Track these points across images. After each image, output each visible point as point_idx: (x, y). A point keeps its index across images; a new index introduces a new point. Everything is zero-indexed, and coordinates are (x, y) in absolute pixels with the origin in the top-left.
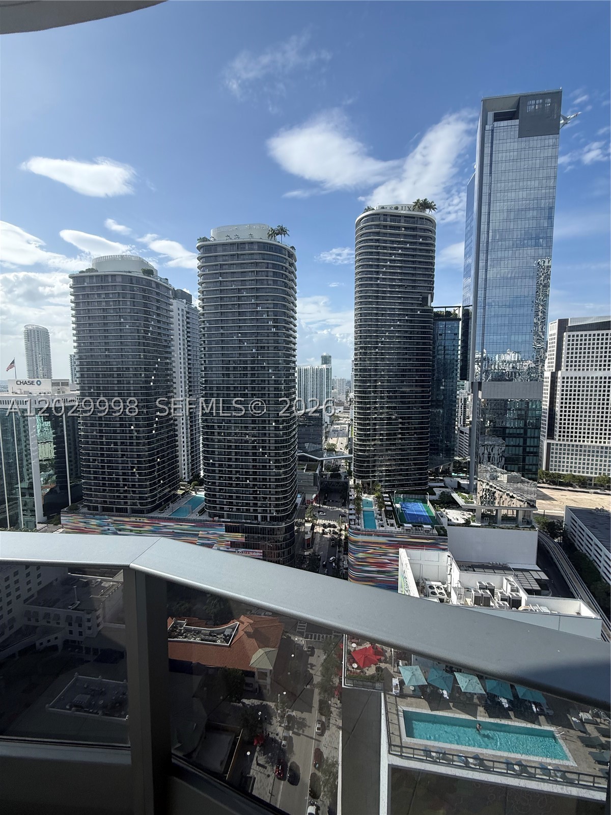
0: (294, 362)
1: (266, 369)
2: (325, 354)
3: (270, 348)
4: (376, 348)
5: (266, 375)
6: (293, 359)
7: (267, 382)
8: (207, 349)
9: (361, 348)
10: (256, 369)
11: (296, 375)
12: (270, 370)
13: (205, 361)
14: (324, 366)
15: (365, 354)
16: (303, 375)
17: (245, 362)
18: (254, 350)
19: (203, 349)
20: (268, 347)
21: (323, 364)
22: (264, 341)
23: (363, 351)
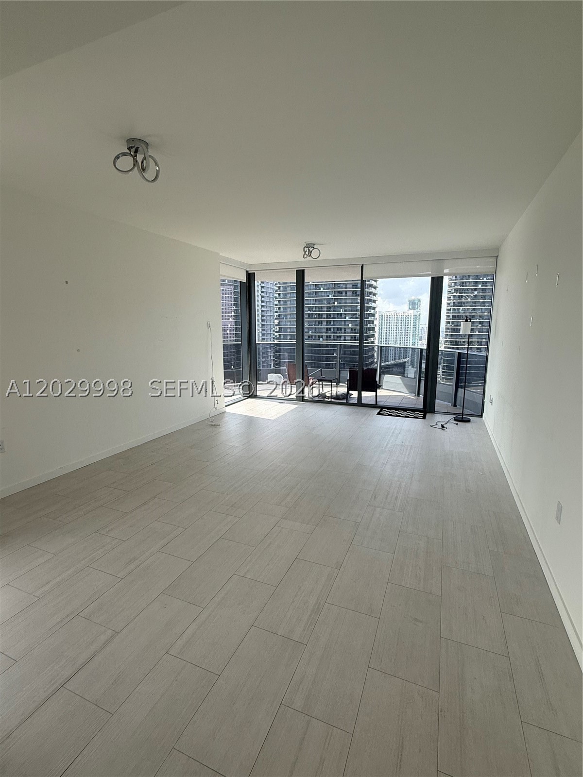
0: (374, 308)
1: (343, 316)
2: (413, 298)
3: (348, 294)
4: (476, 290)
5: (343, 323)
6: (373, 305)
7: (343, 331)
8: (282, 295)
9: (456, 290)
10: (332, 316)
11: (376, 322)
12: (347, 317)
13: (279, 308)
14: (412, 312)
15: (461, 297)
16: (384, 322)
17: (321, 309)
18: (330, 296)
19: (278, 296)
20: (346, 292)
21: (410, 309)
22: (342, 285)
23: (458, 294)
